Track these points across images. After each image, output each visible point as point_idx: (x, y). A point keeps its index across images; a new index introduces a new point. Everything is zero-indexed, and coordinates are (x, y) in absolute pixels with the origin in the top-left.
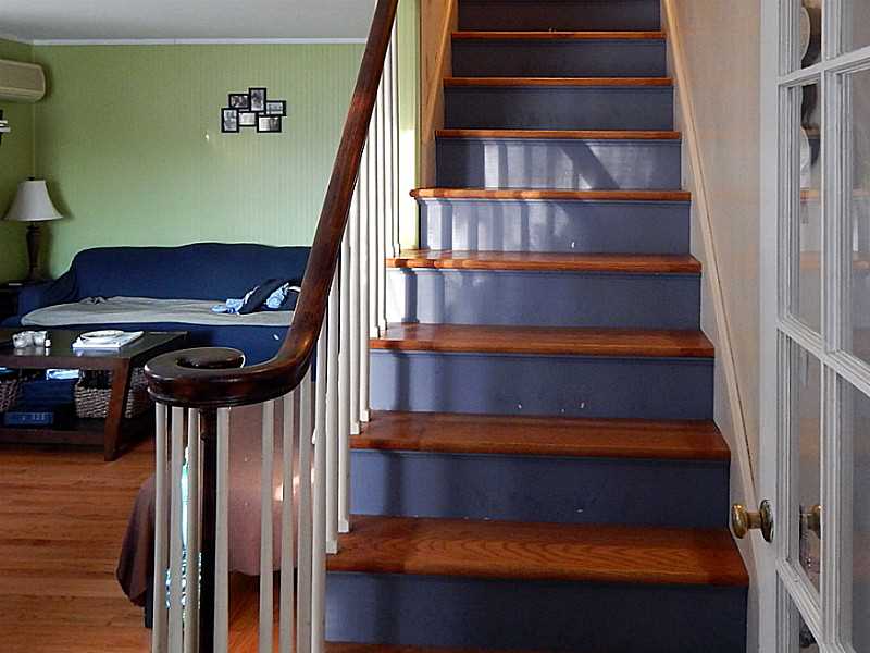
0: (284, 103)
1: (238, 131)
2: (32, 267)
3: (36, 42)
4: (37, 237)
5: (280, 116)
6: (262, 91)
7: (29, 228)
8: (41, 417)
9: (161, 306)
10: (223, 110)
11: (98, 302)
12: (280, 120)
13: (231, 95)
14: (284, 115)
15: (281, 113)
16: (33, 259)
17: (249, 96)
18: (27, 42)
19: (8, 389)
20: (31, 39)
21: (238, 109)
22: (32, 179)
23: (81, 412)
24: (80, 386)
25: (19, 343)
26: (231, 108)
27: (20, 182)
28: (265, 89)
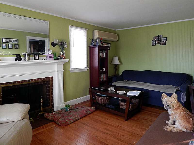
0: (167, 38)
1: (156, 45)
2: (115, 73)
3: (117, 30)
4: (116, 67)
5: (166, 41)
6: (161, 36)
7: (115, 66)
8: (113, 107)
9: (139, 83)
10: (152, 40)
11: (127, 81)
12: (166, 42)
13: (154, 37)
14: (167, 41)
15: (166, 40)
16: (116, 72)
17: (158, 37)
18: (115, 30)
19: (108, 99)
20: (116, 29)
21: (155, 40)
22: (115, 56)
23: (121, 107)
24: (120, 101)
25: (109, 90)
26: (154, 40)
27: (113, 57)
28: (162, 35)
